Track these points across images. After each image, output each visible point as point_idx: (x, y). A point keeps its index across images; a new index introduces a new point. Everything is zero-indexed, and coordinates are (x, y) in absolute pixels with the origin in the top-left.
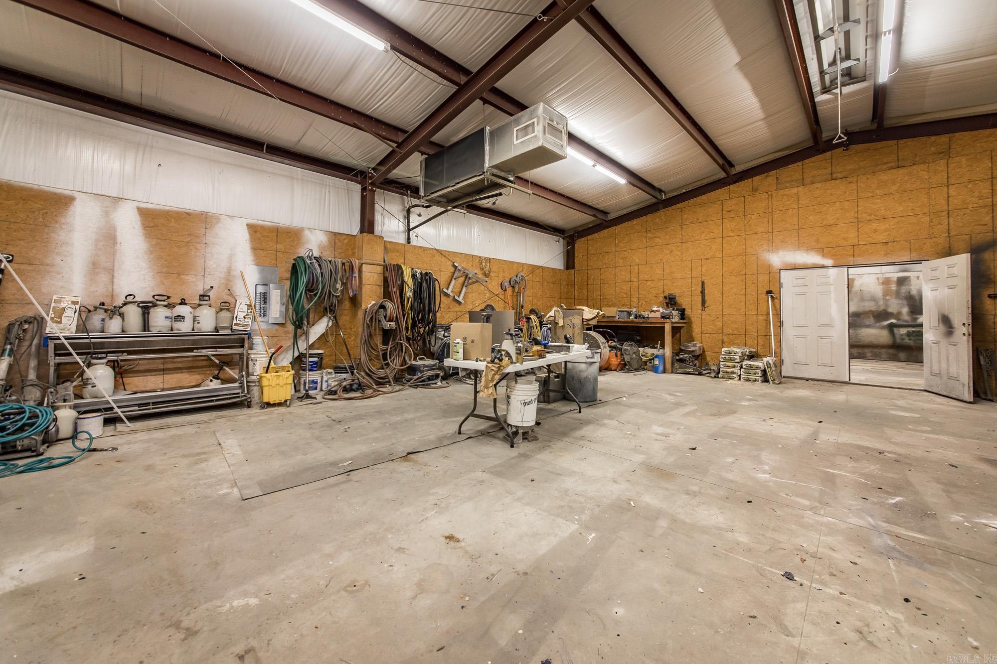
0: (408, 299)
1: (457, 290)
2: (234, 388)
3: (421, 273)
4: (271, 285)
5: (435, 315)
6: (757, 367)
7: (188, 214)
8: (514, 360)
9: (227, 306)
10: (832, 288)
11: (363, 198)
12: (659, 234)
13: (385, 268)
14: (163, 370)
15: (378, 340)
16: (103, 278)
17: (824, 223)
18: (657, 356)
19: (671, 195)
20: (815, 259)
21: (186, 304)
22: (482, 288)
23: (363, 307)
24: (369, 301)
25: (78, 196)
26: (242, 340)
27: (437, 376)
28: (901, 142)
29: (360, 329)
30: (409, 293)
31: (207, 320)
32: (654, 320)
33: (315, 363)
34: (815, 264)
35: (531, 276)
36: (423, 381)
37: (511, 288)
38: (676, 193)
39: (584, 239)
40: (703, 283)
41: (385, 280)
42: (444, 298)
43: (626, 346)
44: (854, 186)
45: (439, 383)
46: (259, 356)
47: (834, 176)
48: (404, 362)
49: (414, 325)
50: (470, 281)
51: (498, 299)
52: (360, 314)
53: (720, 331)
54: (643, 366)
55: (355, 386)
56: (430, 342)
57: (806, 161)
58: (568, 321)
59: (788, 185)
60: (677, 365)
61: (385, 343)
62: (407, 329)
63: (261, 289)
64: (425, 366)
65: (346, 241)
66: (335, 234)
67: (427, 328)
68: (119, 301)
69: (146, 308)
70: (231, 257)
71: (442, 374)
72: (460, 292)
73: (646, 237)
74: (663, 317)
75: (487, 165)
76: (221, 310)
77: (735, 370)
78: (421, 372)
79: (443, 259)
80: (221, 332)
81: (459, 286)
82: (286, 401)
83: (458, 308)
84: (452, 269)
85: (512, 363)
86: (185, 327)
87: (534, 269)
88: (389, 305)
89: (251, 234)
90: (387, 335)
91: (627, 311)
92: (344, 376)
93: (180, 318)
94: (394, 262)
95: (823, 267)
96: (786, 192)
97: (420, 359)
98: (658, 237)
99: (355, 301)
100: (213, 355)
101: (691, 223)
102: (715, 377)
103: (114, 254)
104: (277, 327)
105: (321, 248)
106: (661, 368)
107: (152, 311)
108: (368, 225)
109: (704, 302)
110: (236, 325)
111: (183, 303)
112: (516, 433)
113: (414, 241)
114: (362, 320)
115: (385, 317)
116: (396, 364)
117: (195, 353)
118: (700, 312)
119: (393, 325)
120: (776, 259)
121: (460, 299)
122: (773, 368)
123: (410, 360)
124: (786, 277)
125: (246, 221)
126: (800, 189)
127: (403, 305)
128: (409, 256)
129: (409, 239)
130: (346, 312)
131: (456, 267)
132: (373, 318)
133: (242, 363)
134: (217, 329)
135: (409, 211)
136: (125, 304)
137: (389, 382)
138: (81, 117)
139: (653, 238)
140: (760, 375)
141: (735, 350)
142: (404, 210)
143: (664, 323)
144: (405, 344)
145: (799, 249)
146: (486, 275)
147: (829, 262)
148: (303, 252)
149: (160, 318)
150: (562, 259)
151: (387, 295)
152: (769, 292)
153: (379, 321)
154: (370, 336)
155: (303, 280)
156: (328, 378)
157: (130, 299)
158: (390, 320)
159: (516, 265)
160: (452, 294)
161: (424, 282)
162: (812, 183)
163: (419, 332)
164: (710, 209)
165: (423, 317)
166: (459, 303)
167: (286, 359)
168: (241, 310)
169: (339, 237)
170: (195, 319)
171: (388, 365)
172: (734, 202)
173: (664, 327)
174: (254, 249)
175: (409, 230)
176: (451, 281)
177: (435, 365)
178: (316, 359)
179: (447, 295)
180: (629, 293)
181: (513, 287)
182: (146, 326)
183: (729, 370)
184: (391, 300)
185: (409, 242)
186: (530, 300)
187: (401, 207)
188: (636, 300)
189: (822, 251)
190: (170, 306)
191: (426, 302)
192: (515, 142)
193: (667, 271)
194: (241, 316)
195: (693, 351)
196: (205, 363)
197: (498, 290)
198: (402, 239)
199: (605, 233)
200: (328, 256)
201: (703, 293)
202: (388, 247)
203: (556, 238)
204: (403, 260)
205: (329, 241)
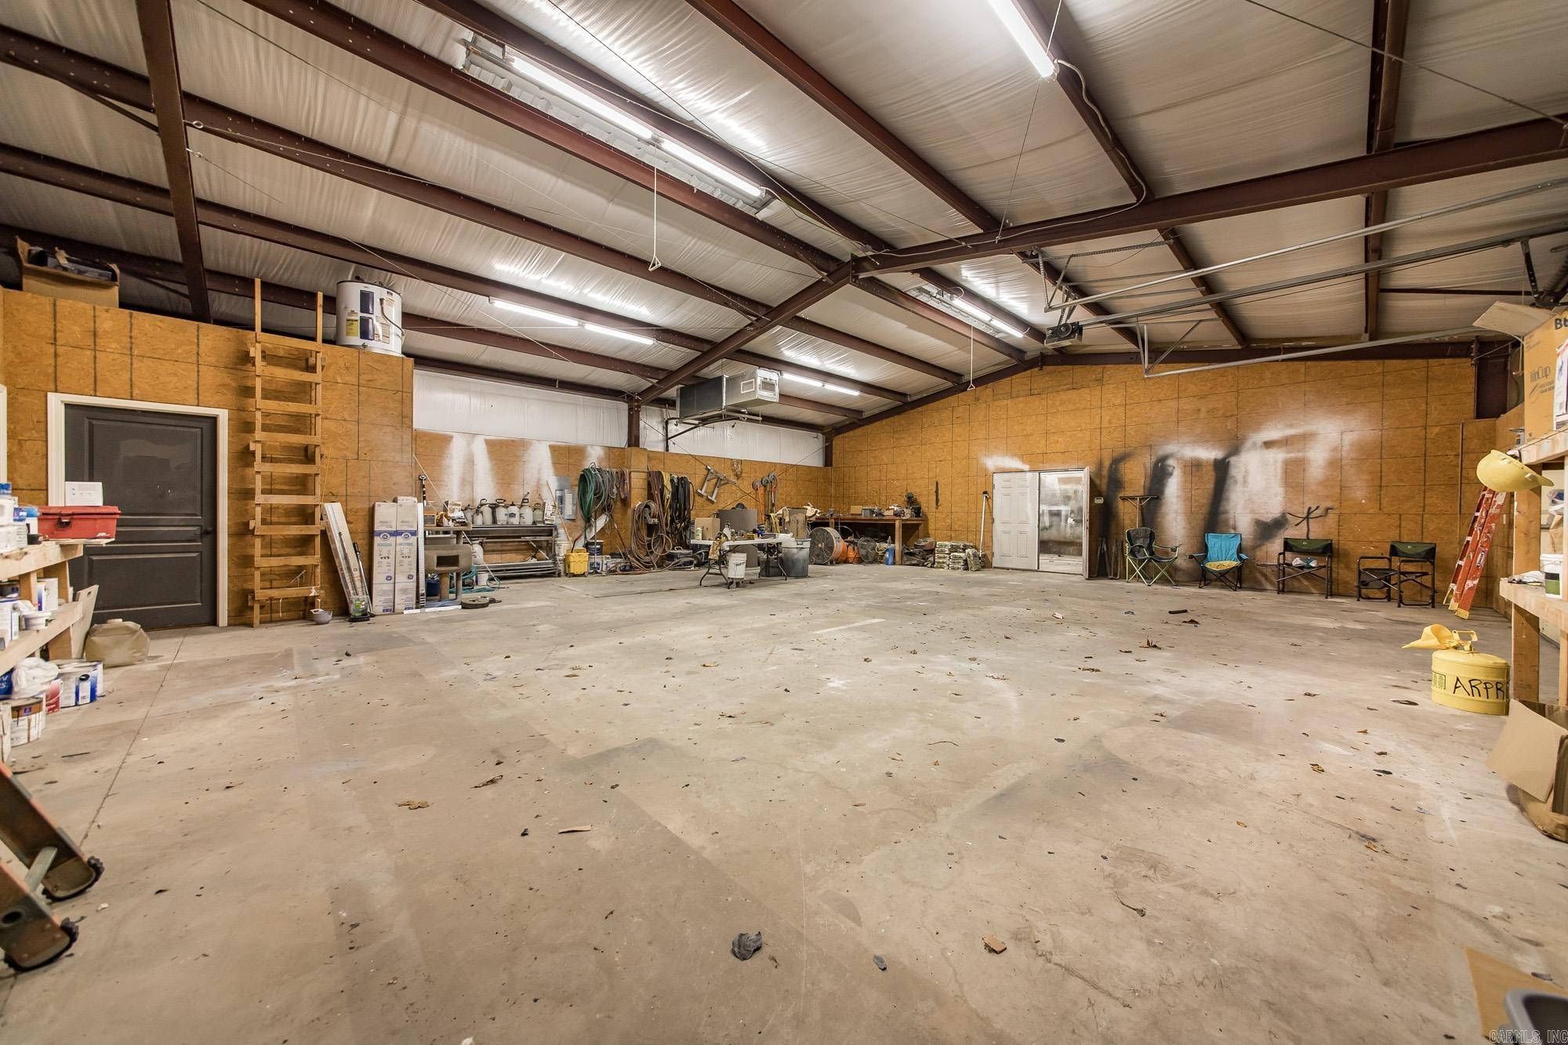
0: (668, 500)
1: (710, 490)
2: (548, 564)
3: (678, 478)
4: (566, 490)
5: (689, 513)
6: (960, 557)
7: (513, 441)
8: (729, 538)
9: (539, 507)
10: (1028, 490)
11: (630, 417)
12: (903, 436)
13: (649, 474)
14: (501, 551)
15: (644, 533)
16: (468, 488)
17: (1025, 433)
18: (887, 550)
19: (915, 398)
20: (1015, 463)
21: (514, 505)
22: (734, 488)
23: (632, 506)
24: (637, 502)
25: (454, 434)
26: (550, 531)
27: (691, 563)
28: (1075, 367)
29: (630, 525)
30: (668, 495)
31: (528, 517)
32: (887, 518)
33: (598, 549)
34: (1017, 469)
35: (784, 475)
36: (680, 565)
37: (763, 488)
38: (919, 397)
39: (840, 436)
40: (937, 483)
41: (649, 484)
42: (697, 498)
43: (861, 541)
44: (1044, 402)
45: (693, 568)
46: (563, 545)
47: (1032, 393)
48: (664, 551)
49: (672, 521)
50: (722, 482)
51: (749, 497)
52: (630, 512)
53: (949, 528)
54: (878, 559)
55: (627, 568)
56: (685, 536)
57: (1014, 377)
58: (792, 517)
59: (1000, 396)
60: (905, 558)
61: (649, 535)
62: (667, 524)
63: (559, 494)
64: (681, 554)
65: (617, 453)
66: (610, 448)
67: (683, 524)
68: (477, 504)
69: (494, 508)
70: (539, 471)
71: (695, 562)
72: (713, 492)
73: (893, 438)
74: (895, 515)
75: (724, 404)
76: (535, 509)
77: (945, 561)
78: (678, 558)
79: (697, 463)
80: (538, 525)
81: (712, 487)
82: (584, 573)
83: (711, 507)
84: (706, 472)
85: (728, 540)
86: (515, 521)
87: (786, 468)
88: (653, 505)
89: (552, 454)
90: (651, 529)
91: (870, 510)
92: (619, 560)
93: (512, 515)
94: (655, 470)
95: (1023, 471)
96: (999, 403)
97: (677, 549)
98: (903, 438)
99: (625, 502)
100: (533, 541)
101: (929, 426)
102: (931, 567)
103: (473, 471)
104: (570, 522)
105: (600, 460)
106: (891, 561)
107: (497, 510)
108: (634, 440)
109: (937, 500)
110: (546, 520)
111: (513, 505)
112: (732, 583)
113: (672, 450)
114: (631, 517)
115: (650, 514)
116: (658, 552)
117: (523, 539)
118: (934, 509)
119: (656, 520)
120: (992, 462)
121: (713, 499)
122: (972, 558)
123: (669, 549)
124: (998, 479)
125: (549, 443)
126: (1009, 402)
127: (663, 505)
128: (667, 462)
129: (667, 446)
130: (618, 510)
131: (709, 470)
132: (641, 515)
133: (550, 548)
134: (534, 523)
135: (667, 423)
136: (482, 505)
137: (653, 566)
138: (451, 379)
139: (900, 438)
140: (962, 564)
141: (947, 543)
142: (662, 421)
143: (895, 520)
144: (665, 536)
145: (1007, 455)
146: (738, 476)
147: (1026, 467)
148: (587, 465)
149: (501, 513)
150: (821, 457)
151: (651, 496)
152: (985, 493)
153: (645, 518)
154: (638, 529)
155: (591, 487)
156: (605, 562)
157: (484, 502)
158: (654, 517)
159: (768, 465)
160: (705, 494)
161: (681, 486)
162: (1018, 397)
163: (677, 527)
164: (944, 415)
165: (680, 515)
166: (713, 502)
167: (580, 545)
168: (549, 510)
169: (612, 450)
170: (521, 516)
171: (652, 552)
172: (961, 409)
173: (894, 524)
174: (554, 464)
175: (667, 439)
176: (704, 483)
177: (689, 554)
178: (598, 546)
179: (700, 495)
180: (879, 492)
181: (765, 486)
182: (494, 521)
183: (941, 561)
184: (654, 501)
185: (667, 450)
186: (782, 499)
187: (660, 419)
188: (884, 498)
189: (1022, 457)
190: (506, 507)
191: (682, 502)
192: (742, 392)
193: (910, 471)
194: (549, 513)
195: (923, 546)
196: (524, 547)
197: (749, 490)
198: (661, 448)
199: (859, 431)
200: (605, 466)
201: (937, 492)
202: (651, 456)
203: (815, 434)
204: (662, 466)
205: (606, 454)
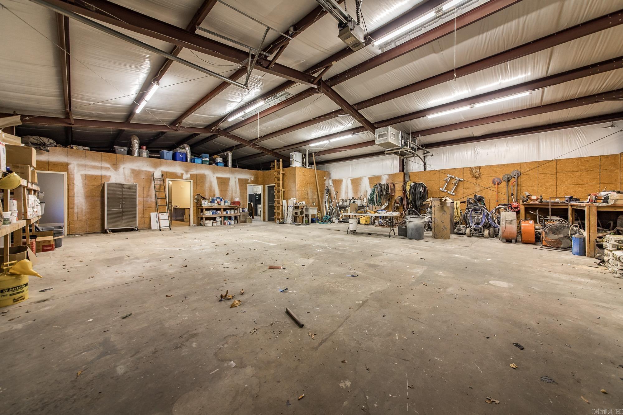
3: (413, 184)
7: (358, 178)
11: (400, 160)
25: (344, 180)
31: (359, 203)
32: (579, 203)
51: (489, 190)
70: (365, 187)
74: (591, 201)
89: (369, 180)
103: (348, 190)
108: (401, 169)
121: (452, 193)
125: (368, 177)
127: (407, 197)
129: (425, 168)
131: (448, 177)
135: (425, 156)
146: (476, 177)
157: (348, 198)
169: (392, 175)
173: (584, 211)
174: (369, 183)
175: (425, 164)
176: (445, 184)
190: (354, 200)
194: (365, 202)
203: (608, 124)
205: (389, 177)
